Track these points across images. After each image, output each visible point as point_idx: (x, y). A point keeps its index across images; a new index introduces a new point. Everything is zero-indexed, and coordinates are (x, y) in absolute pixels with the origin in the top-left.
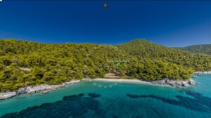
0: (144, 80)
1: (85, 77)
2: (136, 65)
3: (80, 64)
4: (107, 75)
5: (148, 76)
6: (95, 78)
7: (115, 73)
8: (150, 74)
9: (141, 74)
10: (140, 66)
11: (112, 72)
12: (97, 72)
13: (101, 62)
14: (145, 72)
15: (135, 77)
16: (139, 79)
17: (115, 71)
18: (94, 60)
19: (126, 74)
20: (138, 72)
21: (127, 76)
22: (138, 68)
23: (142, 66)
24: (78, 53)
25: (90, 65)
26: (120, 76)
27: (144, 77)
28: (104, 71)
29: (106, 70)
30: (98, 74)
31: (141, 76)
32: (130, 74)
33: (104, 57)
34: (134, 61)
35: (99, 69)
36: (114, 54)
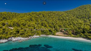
1: (42, 34)
2: (82, 27)
3: (39, 25)
4: (57, 33)
6: (48, 35)
7: (63, 32)
9: (86, 34)
10: (86, 27)
11: (61, 31)
12: (50, 31)
13: (53, 24)
15: (80, 36)
17: (64, 31)
18: (48, 23)
19: (72, 33)
20: (84, 32)
21: (73, 35)
22: (83, 29)
25: (46, 26)
26: (67, 34)
27: (89, 36)
28: (55, 30)
29: (56, 30)
30: (51, 32)
31: (86, 36)
32: (76, 34)
33: (56, 20)
34: (80, 23)
35: (52, 29)
36: (63, 18)
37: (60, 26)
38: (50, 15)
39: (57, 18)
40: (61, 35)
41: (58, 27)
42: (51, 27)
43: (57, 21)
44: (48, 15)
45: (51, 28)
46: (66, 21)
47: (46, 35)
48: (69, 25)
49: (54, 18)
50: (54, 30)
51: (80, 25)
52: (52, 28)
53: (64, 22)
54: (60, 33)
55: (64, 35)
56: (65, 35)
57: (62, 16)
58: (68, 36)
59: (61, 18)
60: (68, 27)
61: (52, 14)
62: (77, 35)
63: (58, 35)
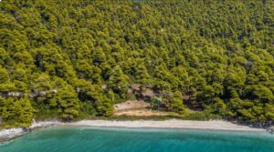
0: (244, 121)
2: (221, 73)
3: (20, 69)
4: (121, 108)
5: (258, 109)
6: (76, 118)
7: (148, 99)
8: (265, 101)
9: (236, 101)
10: (234, 76)
11: (139, 97)
12: (83, 97)
13: (97, 61)
14: (250, 95)
15: (217, 113)
16: (228, 118)
17: (149, 93)
18: (73, 56)
19: (186, 102)
20: (226, 96)
21: (188, 111)
22: (226, 83)
23: (238, 75)
24: (10, 26)
25: (59, 72)
26: (166, 109)
27: (244, 112)
28: (111, 92)
29: (117, 91)
30: (89, 104)
31: (234, 110)
32: (199, 103)
33: (111, 43)
34: (214, 59)
35: (93, 87)
36: (146, 33)
37: (132, 72)
38: (79, 12)
39: (117, 32)
40: (137, 113)
41: (124, 77)
42: (87, 78)
43: (117, 45)
44: (72, 15)
45: (89, 82)
46: (157, 45)
47: (65, 120)
48: (170, 68)
49: (101, 29)
50: (106, 92)
51: (212, 64)
52: (95, 81)
53: (150, 51)
54: (133, 103)
55: (150, 113)
56: (158, 114)
57: (142, 22)
58: (171, 117)
59: (138, 34)
60: (168, 74)
61: (89, 9)
62: (203, 109)
63: (124, 118)
